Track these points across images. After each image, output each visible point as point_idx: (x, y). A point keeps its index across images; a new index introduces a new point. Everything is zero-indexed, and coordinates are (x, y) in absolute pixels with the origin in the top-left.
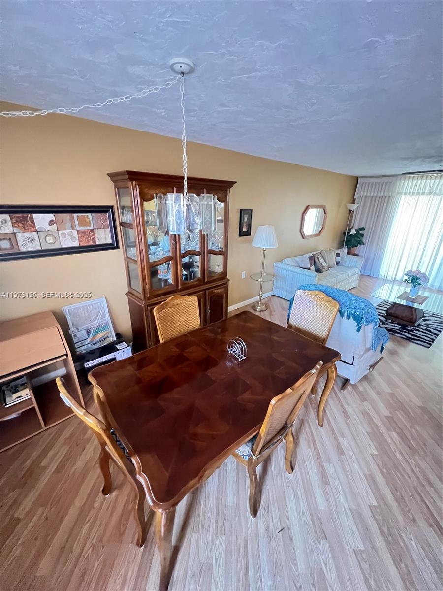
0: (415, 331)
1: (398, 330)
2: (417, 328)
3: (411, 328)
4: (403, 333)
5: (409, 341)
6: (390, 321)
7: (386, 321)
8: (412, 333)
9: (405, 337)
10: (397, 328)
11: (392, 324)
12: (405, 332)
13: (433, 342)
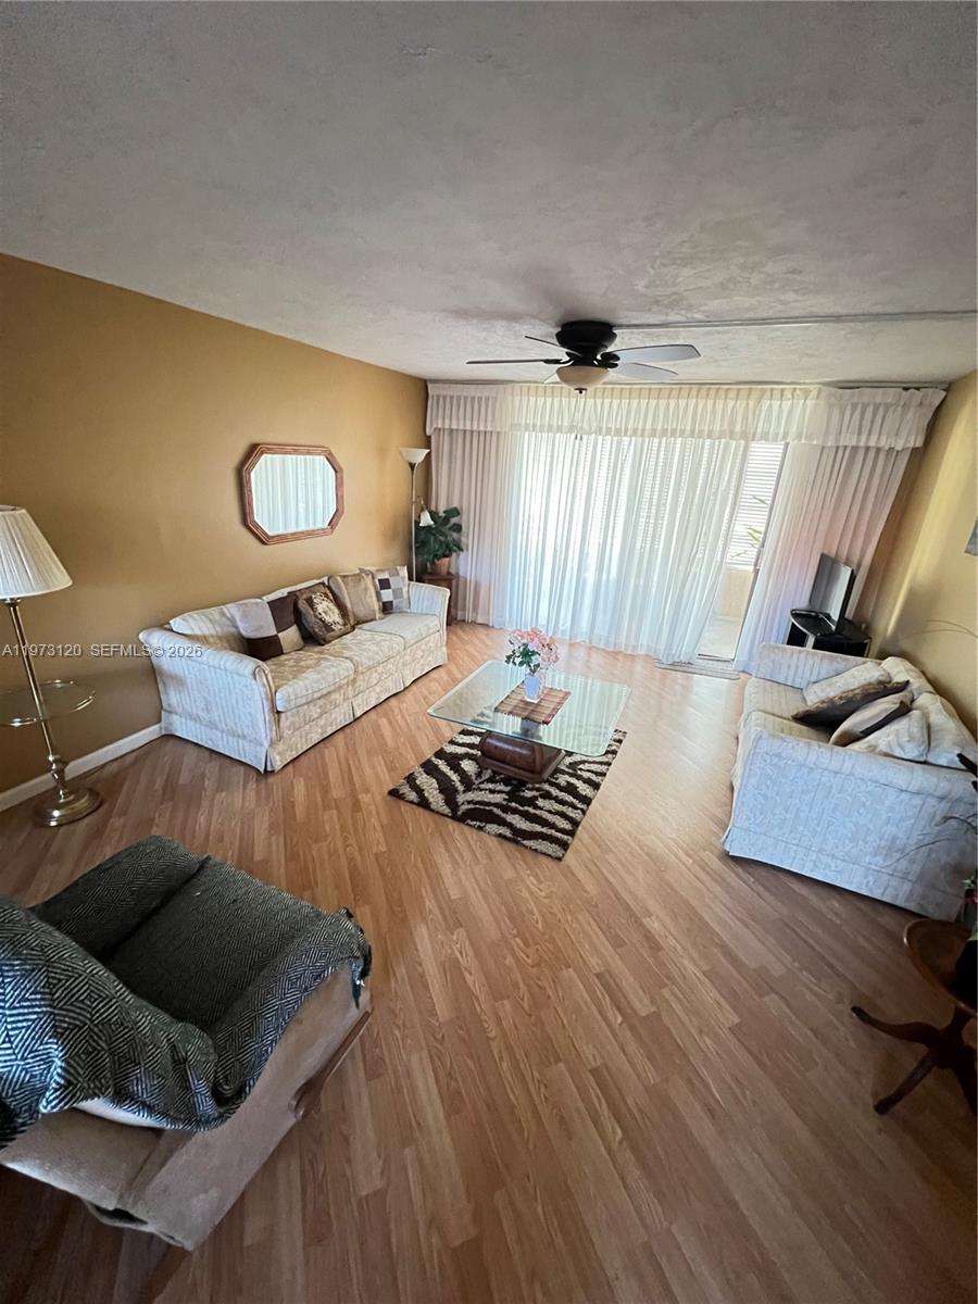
0: (540, 802)
1: (496, 805)
2: (547, 787)
3: (532, 790)
4: (510, 818)
5: (517, 842)
6: (487, 774)
7: (479, 775)
8: (531, 810)
9: (508, 833)
10: (498, 798)
11: (491, 786)
12: (514, 811)
13: (572, 833)
